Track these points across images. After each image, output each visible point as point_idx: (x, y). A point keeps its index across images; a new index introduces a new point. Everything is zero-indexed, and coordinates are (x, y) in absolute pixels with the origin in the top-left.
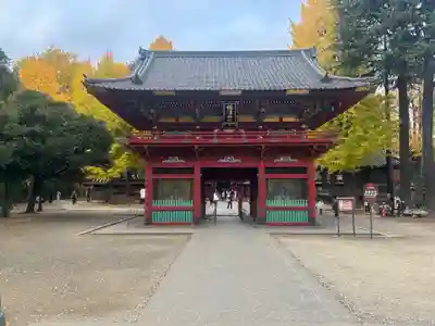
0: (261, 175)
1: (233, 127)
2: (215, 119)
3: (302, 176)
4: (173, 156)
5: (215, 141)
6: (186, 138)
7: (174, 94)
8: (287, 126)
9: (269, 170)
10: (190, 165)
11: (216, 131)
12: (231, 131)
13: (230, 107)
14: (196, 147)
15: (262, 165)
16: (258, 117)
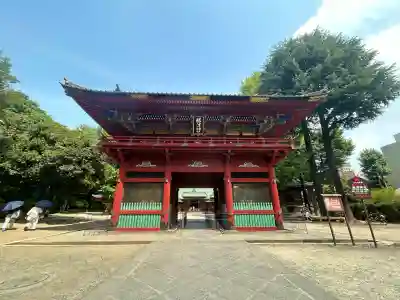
3: (266, 180)
4: (146, 160)
5: (185, 145)
7: (146, 98)
9: (234, 175)
10: (161, 169)
13: (198, 120)
14: (167, 150)
15: (229, 170)
16: (222, 130)
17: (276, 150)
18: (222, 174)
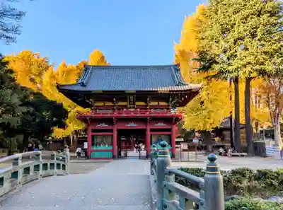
0: (148, 133)
1: (134, 108)
2: (124, 103)
3: (169, 133)
4: (102, 123)
5: (124, 115)
6: (109, 113)
8: (162, 108)
9: (152, 130)
10: (111, 128)
11: (125, 110)
12: (132, 110)
13: (131, 98)
14: (114, 118)
15: (149, 128)
17: (174, 118)
18: (145, 130)
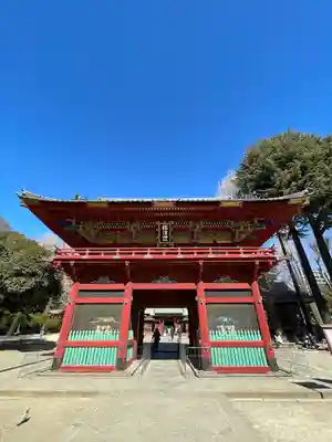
0: (201, 299)
1: (169, 246)
5: (148, 256)
7: (105, 205)
10: (119, 286)
13: (165, 227)
14: (127, 263)
16: (193, 237)
17: (257, 262)
